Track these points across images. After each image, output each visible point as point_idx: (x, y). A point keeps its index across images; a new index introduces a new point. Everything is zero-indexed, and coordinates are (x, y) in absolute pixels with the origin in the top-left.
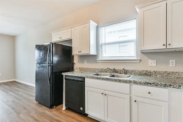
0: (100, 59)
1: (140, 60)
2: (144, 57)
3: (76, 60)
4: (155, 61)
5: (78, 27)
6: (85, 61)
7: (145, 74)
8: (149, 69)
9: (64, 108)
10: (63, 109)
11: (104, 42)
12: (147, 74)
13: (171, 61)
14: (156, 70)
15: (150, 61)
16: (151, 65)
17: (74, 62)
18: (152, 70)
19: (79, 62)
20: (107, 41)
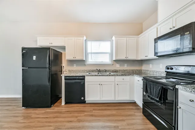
0: (88, 63)
1: (113, 64)
2: (115, 63)
3: (64, 64)
4: (119, 65)
5: (73, 38)
6: (74, 65)
7: (115, 71)
8: (116, 69)
9: (63, 103)
10: (62, 105)
11: (90, 52)
12: (116, 71)
13: (125, 65)
14: (120, 69)
15: (117, 65)
16: (118, 67)
17: (63, 66)
18: (118, 69)
19: (68, 65)
20: (93, 51)
